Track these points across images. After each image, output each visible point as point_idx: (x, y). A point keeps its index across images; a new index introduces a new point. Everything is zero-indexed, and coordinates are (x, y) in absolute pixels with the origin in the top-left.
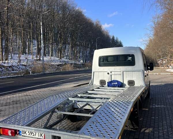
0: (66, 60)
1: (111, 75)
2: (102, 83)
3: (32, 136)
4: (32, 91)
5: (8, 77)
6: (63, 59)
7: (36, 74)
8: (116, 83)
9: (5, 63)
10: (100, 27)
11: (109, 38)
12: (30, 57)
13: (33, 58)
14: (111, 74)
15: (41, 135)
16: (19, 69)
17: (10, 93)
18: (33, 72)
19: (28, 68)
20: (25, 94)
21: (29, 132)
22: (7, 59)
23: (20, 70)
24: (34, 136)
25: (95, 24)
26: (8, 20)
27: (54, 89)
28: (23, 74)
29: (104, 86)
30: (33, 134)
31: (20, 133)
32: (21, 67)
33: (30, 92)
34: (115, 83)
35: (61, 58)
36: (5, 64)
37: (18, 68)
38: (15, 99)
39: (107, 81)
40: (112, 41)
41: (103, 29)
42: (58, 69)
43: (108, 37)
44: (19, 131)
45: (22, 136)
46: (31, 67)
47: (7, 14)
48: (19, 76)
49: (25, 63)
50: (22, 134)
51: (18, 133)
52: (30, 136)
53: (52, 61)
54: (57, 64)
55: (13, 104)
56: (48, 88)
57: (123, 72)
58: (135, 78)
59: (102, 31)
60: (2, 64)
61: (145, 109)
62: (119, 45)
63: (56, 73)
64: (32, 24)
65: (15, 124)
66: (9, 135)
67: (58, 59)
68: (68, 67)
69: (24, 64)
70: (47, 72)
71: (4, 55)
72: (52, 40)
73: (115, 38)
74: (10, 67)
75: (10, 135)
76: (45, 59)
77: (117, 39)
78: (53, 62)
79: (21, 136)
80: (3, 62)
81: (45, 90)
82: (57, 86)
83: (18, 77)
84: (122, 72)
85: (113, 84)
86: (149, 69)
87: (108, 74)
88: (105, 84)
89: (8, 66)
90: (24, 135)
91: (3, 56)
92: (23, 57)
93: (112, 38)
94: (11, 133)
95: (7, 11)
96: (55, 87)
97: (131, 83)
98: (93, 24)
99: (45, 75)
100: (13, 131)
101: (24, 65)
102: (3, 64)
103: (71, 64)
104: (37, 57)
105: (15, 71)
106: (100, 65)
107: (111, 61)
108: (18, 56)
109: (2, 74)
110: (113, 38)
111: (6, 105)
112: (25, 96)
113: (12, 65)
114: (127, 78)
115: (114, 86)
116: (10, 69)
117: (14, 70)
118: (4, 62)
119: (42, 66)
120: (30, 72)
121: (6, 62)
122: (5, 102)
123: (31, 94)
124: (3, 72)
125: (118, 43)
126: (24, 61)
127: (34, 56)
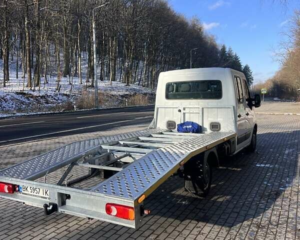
0: (137, 88)
1: (184, 114)
2: (171, 125)
3: (35, 194)
4: (68, 137)
5: (39, 113)
6: (132, 86)
7: (83, 110)
8: (190, 126)
9: (34, 91)
10: (200, 30)
11: (216, 49)
12: (77, 81)
13: (81, 84)
14: (184, 112)
15: (46, 193)
16: (57, 100)
17: (34, 139)
18: (80, 107)
19: (72, 100)
20: (57, 140)
21: (32, 189)
22: (37, 85)
23: (59, 103)
24: (37, 194)
25: (190, 24)
26: (39, 20)
27: (103, 134)
28: (63, 110)
29: (173, 130)
30: (35, 192)
31: (21, 190)
32: (61, 97)
33: (65, 137)
34: (188, 127)
35: (128, 83)
36: (35, 93)
37: (55, 99)
38: (38, 148)
39: (178, 123)
40: (221, 55)
41: (204, 34)
42: (122, 102)
43: (214, 47)
44: (18, 186)
45: (23, 193)
46: (77, 99)
47: (39, 9)
48: (57, 113)
49: (67, 92)
50: (23, 192)
51: (17, 189)
52: (32, 193)
53: (112, 89)
54: (121, 93)
55: (34, 155)
56: (95, 133)
57: (203, 108)
58: (222, 119)
59: (203, 37)
60: (30, 92)
61: (236, 169)
62: (234, 61)
63: (118, 108)
64: (80, 25)
65: (12, 177)
66: (5, 192)
67: (123, 85)
68: (139, 100)
69: (65, 93)
70: (104, 107)
71: (32, 77)
72: (115, 53)
73: (227, 50)
74: (42, 97)
75: (7, 191)
76: (101, 84)
77: (230, 51)
78: (114, 90)
79: (21, 194)
80: (31, 89)
81: (90, 135)
82: (111, 131)
83: (54, 113)
84: (201, 109)
85: (184, 127)
86: (253, 105)
87: (180, 111)
88: (175, 128)
89: (39, 96)
90: (25, 192)
91: (31, 79)
92: (64, 81)
93: (221, 50)
94: (9, 189)
95: (39, 4)
96: (108, 132)
97: (215, 126)
98: (186, 24)
99: (98, 111)
100: (11, 186)
101: (66, 95)
102: (32, 93)
103: (145, 94)
104: (88, 81)
105: (50, 105)
106: (167, 97)
107: (186, 90)
108: (56, 79)
109: (30, 108)
110: (224, 48)
111: (23, 156)
112: (55, 143)
113: (46, 95)
114: (209, 119)
115: (187, 131)
116: (42, 101)
117: (48, 103)
118: (33, 88)
119: (94, 97)
120: (75, 106)
121: (37, 88)
122: (22, 152)
123: (65, 141)
124: (31, 105)
125: (231, 57)
126: (66, 88)
127: (84, 81)
